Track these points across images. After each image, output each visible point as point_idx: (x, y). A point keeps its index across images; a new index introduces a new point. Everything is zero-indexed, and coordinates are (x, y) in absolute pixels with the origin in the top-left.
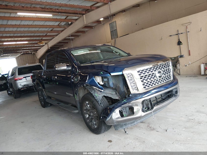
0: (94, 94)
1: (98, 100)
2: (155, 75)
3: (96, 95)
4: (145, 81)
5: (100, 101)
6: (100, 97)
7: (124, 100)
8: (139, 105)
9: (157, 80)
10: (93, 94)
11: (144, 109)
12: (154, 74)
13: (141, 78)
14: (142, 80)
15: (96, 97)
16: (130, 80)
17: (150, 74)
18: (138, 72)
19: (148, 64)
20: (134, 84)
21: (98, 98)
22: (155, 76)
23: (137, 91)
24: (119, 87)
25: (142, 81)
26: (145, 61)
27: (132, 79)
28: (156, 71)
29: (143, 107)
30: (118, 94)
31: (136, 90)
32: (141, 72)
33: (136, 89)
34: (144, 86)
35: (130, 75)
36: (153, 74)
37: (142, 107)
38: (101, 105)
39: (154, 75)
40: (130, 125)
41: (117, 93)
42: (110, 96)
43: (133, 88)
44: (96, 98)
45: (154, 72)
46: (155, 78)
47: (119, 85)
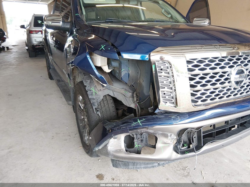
0: (89, 88)
1: (94, 101)
2: (229, 77)
3: (93, 89)
4: (199, 87)
5: (96, 104)
6: (98, 96)
7: (139, 121)
8: (171, 135)
9: (229, 87)
10: (87, 88)
11: (178, 146)
12: (226, 75)
13: (191, 79)
14: (192, 83)
15: (92, 94)
16: (163, 77)
17: (216, 73)
18: (189, 62)
19: (219, 47)
20: (171, 89)
21: (95, 98)
22: (226, 79)
23: (173, 105)
24: (140, 85)
25: (192, 86)
26: (215, 40)
27: (168, 77)
28: (233, 68)
29: (179, 142)
30: (135, 99)
31: (173, 103)
32: (195, 63)
33: (173, 101)
34: (193, 98)
35: (167, 65)
36: (225, 73)
37: (175, 142)
38: (96, 113)
39: (226, 77)
40: (144, 166)
41: (135, 95)
42: (120, 98)
43: (167, 97)
44: (90, 97)
45: (227, 69)
46: (227, 84)
47: (141, 81)
